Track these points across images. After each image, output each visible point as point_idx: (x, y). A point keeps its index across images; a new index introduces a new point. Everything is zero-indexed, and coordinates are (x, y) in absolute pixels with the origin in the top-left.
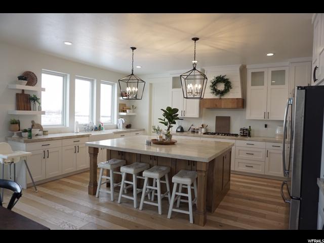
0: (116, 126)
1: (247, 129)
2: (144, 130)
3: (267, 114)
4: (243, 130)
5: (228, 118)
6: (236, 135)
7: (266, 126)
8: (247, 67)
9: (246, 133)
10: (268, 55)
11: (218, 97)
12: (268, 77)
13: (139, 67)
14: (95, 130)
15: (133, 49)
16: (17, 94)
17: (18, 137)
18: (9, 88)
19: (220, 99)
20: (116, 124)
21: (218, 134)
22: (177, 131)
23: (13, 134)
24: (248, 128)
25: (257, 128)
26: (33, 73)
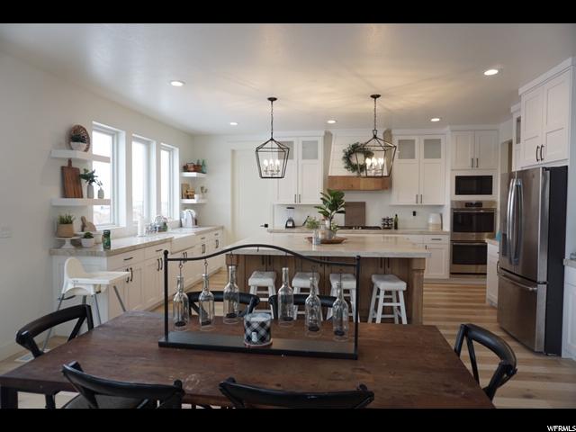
0: (178, 224)
1: (391, 219)
2: (223, 228)
3: (419, 198)
4: (386, 220)
5: (363, 205)
6: (378, 228)
7: (414, 214)
8: (393, 132)
9: (390, 225)
10: (434, 120)
11: (355, 174)
12: (419, 149)
13: (235, 124)
14: (159, 231)
15: (272, 100)
16: (63, 168)
17: (73, 247)
18: (53, 155)
19: (358, 177)
20: (177, 218)
21: (351, 228)
22: (287, 227)
23: (63, 243)
24: (394, 217)
25: (405, 218)
26: (84, 129)
